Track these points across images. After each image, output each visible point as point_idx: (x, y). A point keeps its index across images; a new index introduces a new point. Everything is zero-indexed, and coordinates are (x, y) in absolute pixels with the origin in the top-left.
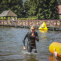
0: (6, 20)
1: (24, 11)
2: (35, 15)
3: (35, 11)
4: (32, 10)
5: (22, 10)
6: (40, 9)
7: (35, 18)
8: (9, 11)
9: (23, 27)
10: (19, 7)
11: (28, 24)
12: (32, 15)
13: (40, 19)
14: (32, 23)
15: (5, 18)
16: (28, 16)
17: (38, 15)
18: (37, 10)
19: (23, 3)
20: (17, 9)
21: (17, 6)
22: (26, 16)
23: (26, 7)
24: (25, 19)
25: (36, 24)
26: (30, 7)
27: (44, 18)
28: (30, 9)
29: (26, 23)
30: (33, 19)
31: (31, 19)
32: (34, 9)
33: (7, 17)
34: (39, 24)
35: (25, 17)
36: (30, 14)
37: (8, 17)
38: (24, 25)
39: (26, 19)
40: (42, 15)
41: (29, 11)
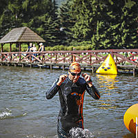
0: (16, 51)
1: (61, 29)
2: (88, 37)
3: (87, 30)
4: (80, 25)
5: (56, 27)
6: (100, 24)
7: (88, 46)
8: (23, 28)
9: (60, 69)
10: (49, 20)
11: (72, 60)
12: (81, 38)
13: (101, 48)
14: (81, 57)
15: (14, 46)
16: (70, 41)
17: (95, 39)
18: (92, 26)
19: (59, 9)
20: (44, 23)
21: (42, 18)
22: (66, 40)
23: (64, 19)
24: (63, 49)
25: (91, 60)
26: (75, 20)
27: (109, 46)
28: (76, 25)
29: (67, 59)
30: (82, 47)
31: (78, 47)
32: (84, 25)
33: (18, 44)
34: (98, 61)
35: (64, 44)
36: (75, 36)
37: (22, 43)
38: (62, 62)
39: (65, 47)
40: (104, 39)
41: (72, 29)
